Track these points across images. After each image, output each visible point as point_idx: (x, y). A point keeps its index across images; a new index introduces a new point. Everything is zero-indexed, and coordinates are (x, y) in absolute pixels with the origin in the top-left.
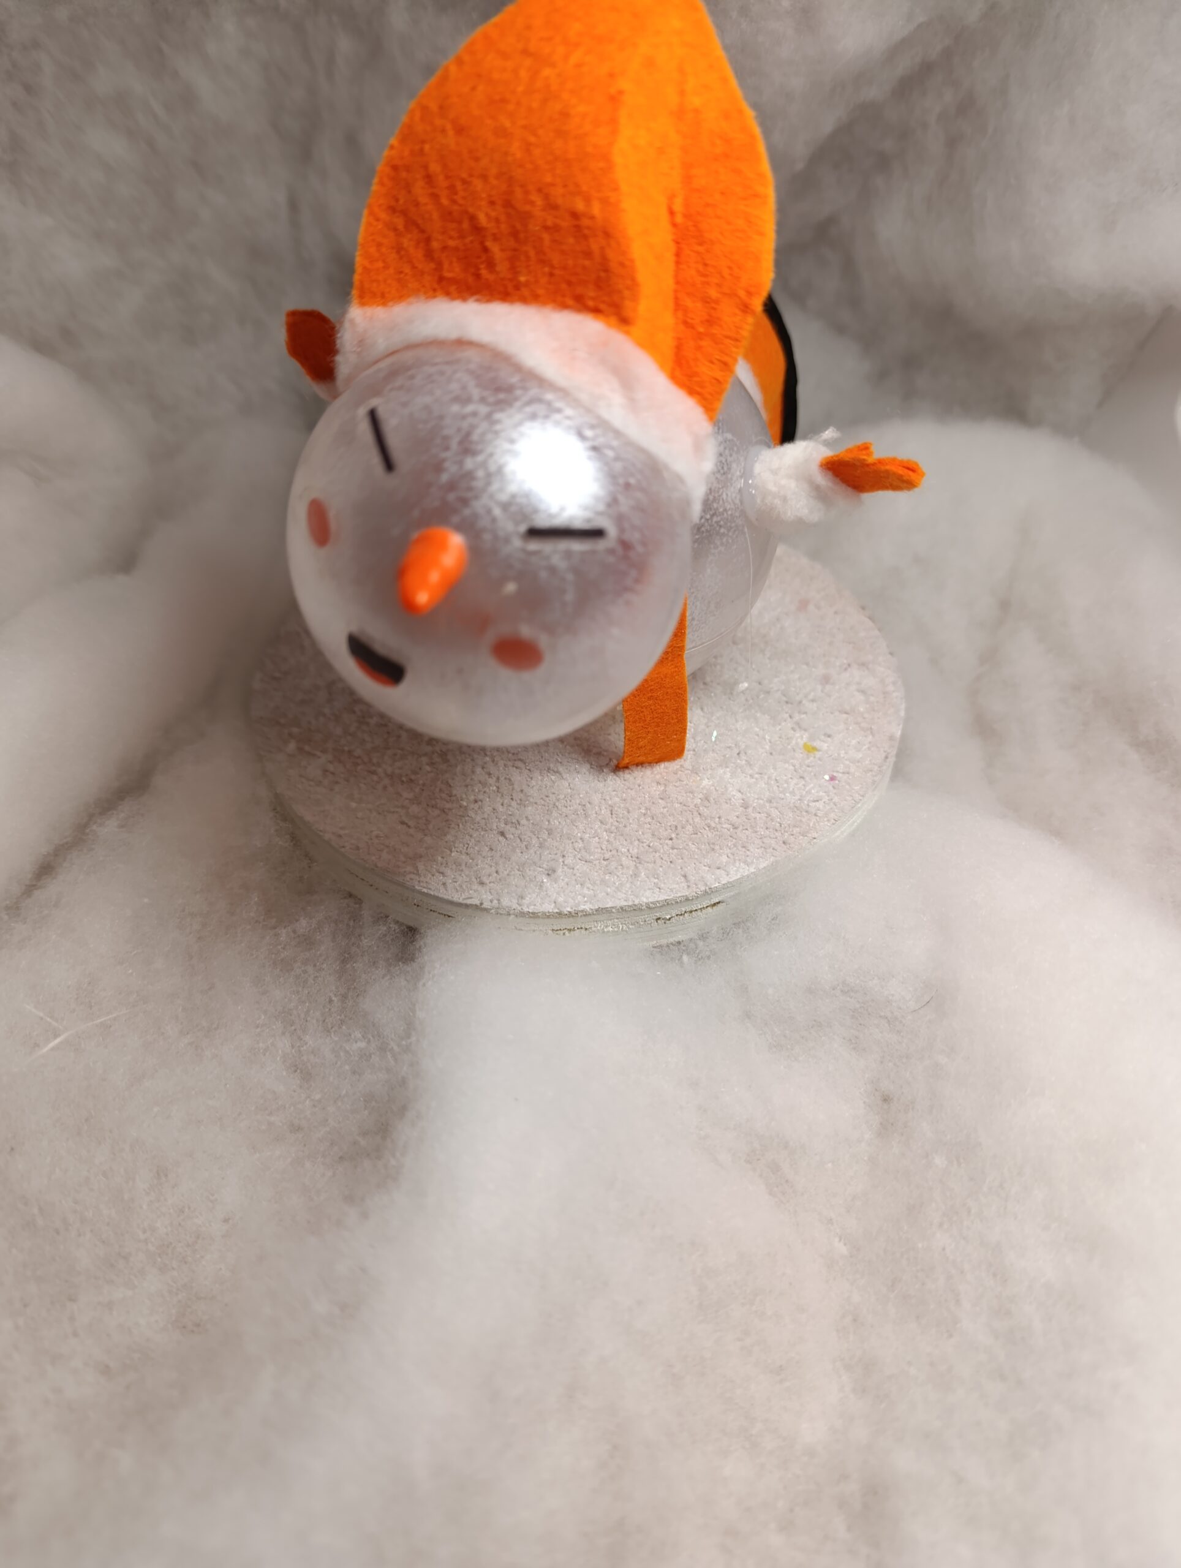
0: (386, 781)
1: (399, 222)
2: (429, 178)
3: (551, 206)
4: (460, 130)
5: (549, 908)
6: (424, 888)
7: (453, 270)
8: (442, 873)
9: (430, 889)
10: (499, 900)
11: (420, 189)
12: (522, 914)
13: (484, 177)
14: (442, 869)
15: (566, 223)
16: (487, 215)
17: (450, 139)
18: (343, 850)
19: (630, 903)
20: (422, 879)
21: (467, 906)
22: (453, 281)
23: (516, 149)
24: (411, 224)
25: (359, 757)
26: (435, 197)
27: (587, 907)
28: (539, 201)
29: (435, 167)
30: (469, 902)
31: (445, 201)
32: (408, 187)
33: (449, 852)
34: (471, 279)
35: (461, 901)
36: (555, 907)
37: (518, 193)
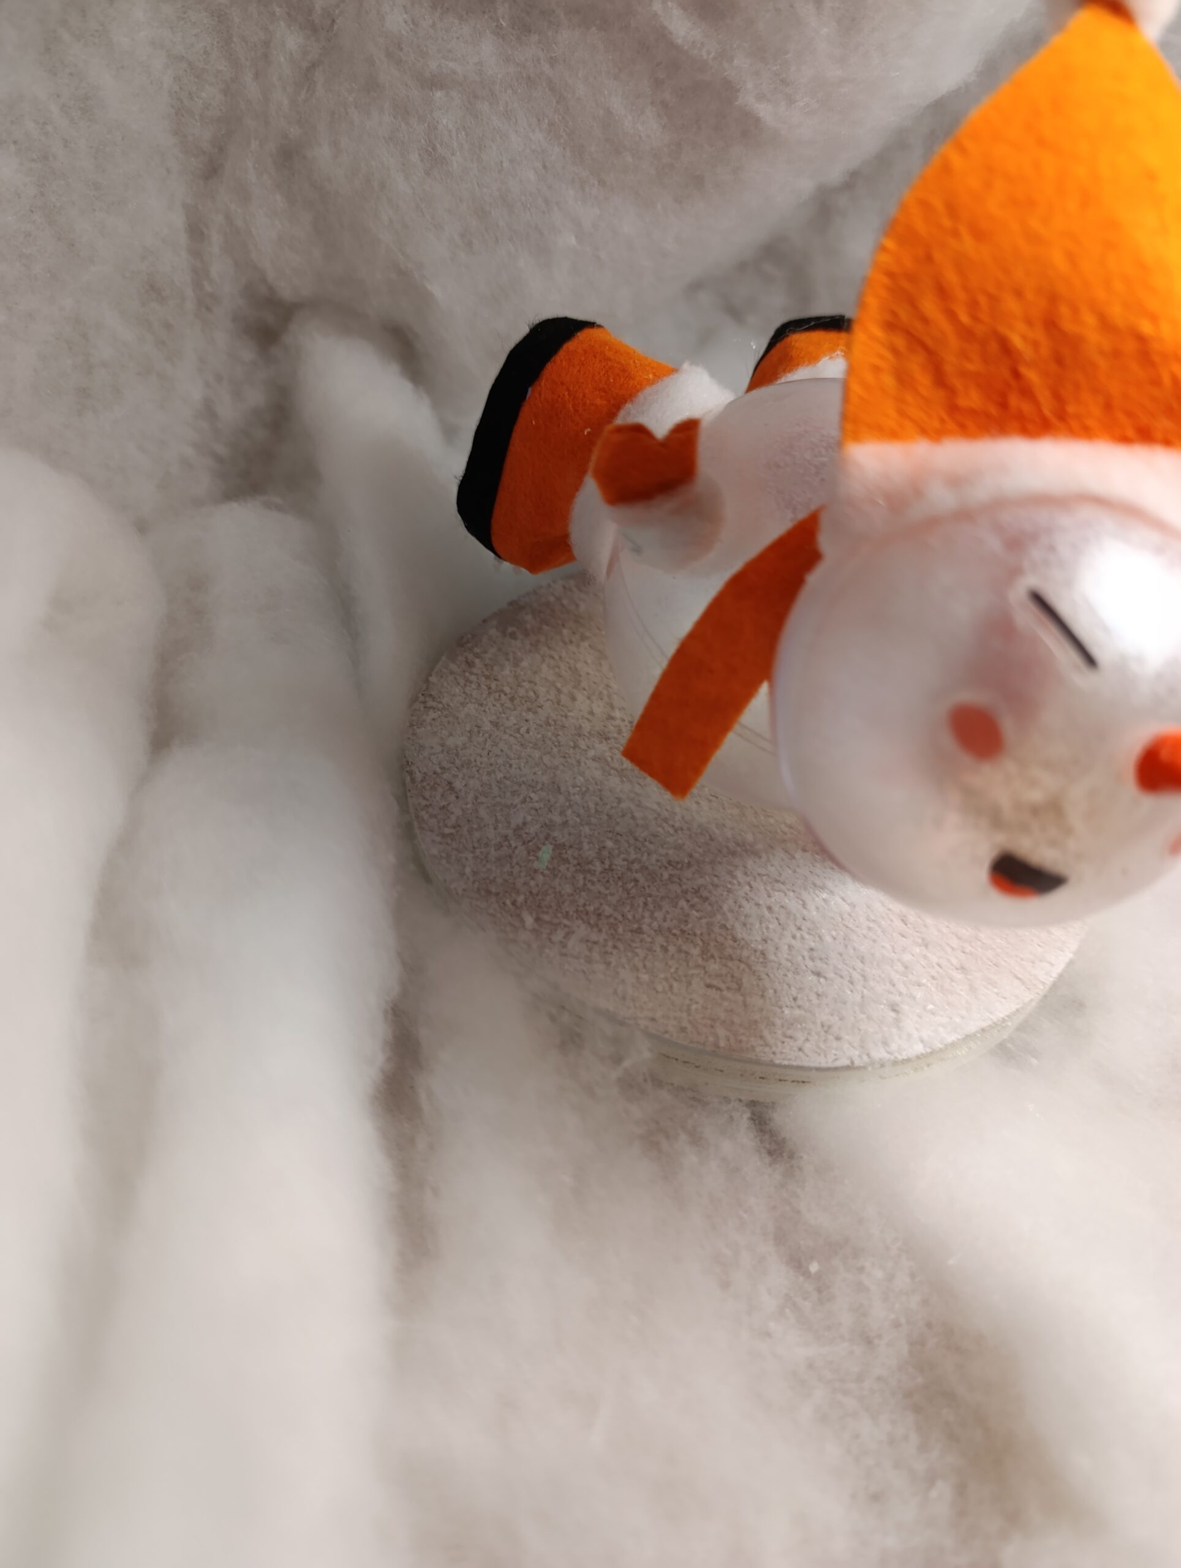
0: (660, 940)
1: (900, 342)
2: (942, 292)
3: (1106, 324)
4: (979, 235)
5: (919, 1048)
6: (784, 1059)
7: (972, 399)
8: (791, 1037)
9: (790, 1060)
10: (868, 1055)
11: (930, 306)
12: (895, 1063)
13: (1019, 293)
14: (789, 1033)
15: (1129, 346)
16: (1024, 338)
17: (968, 244)
18: (667, 1036)
19: (990, 1022)
20: (774, 1049)
21: (836, 1069)
22: (973, 413)
23: (1058, 259)
24: (915, 341)
25: (610, 916)
26: (951, 315)
27: (951, 1038)
28: (1090, 319)
29: (951, 277)
30: (838, 1064)
31: (964, 318)
32: (912, 303)
33: (779, 1010)
34: (993, 410)
35: (830, 1065)
36: (925, 1046)
37: (1064, 310)
